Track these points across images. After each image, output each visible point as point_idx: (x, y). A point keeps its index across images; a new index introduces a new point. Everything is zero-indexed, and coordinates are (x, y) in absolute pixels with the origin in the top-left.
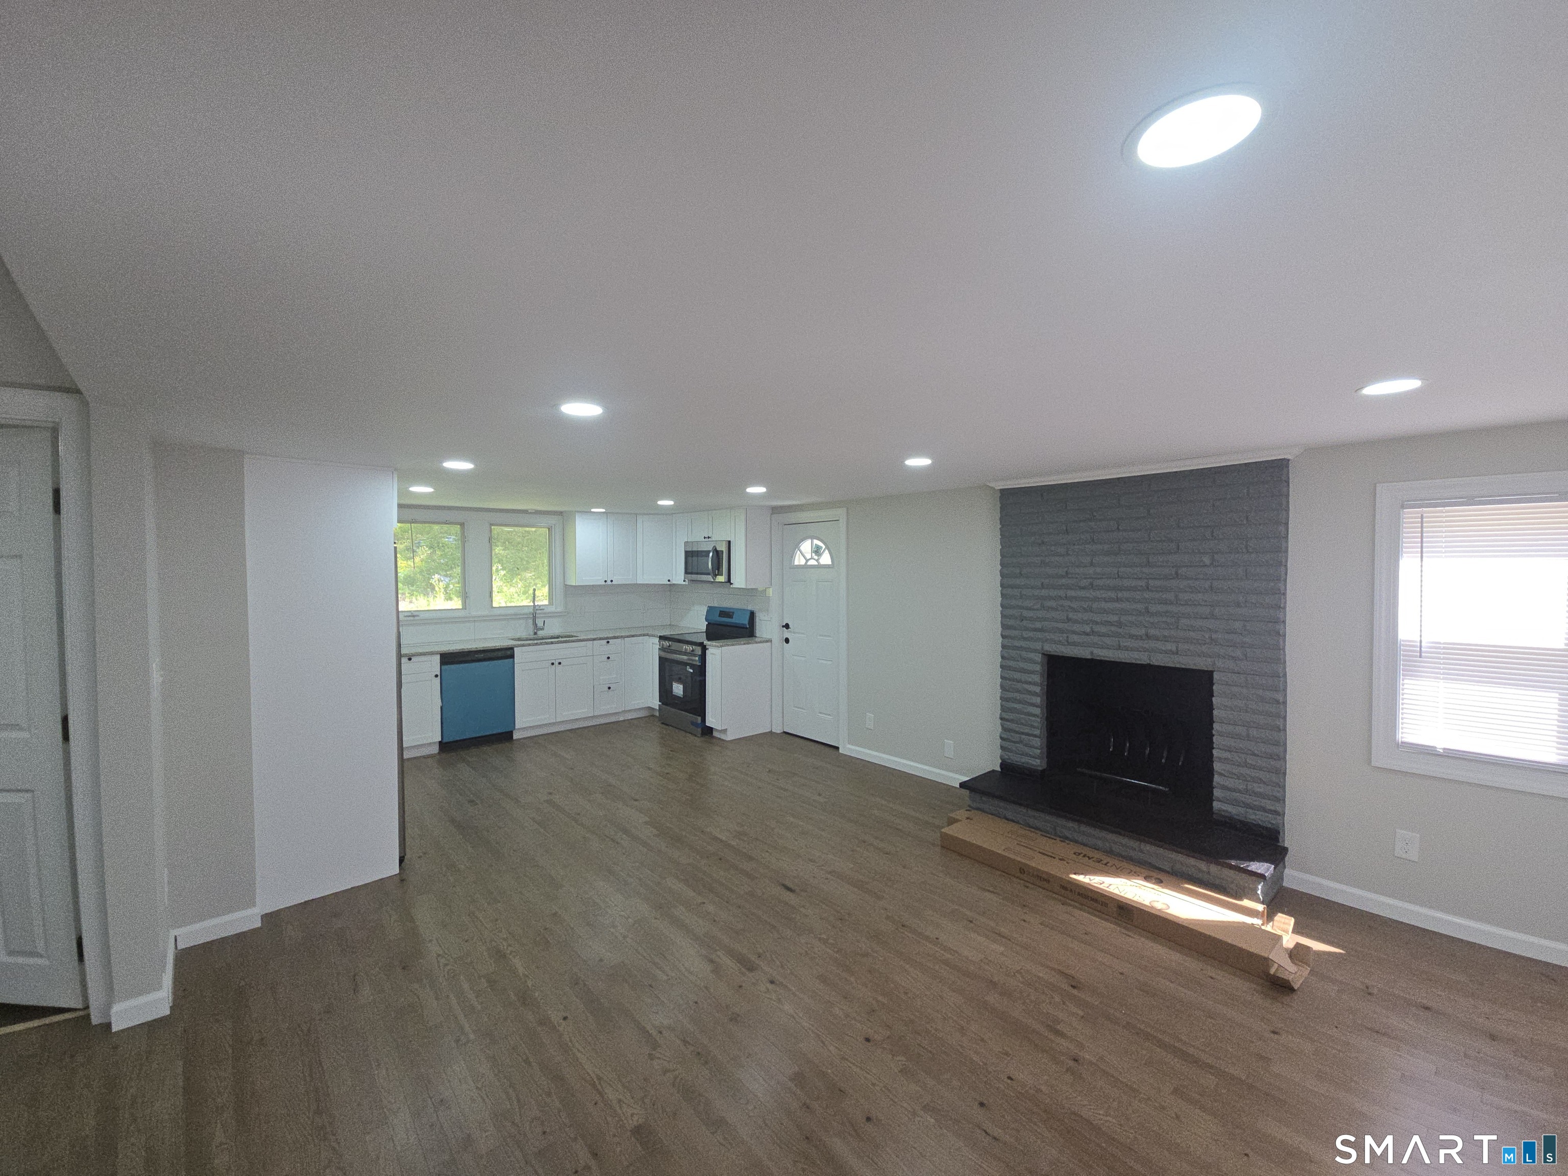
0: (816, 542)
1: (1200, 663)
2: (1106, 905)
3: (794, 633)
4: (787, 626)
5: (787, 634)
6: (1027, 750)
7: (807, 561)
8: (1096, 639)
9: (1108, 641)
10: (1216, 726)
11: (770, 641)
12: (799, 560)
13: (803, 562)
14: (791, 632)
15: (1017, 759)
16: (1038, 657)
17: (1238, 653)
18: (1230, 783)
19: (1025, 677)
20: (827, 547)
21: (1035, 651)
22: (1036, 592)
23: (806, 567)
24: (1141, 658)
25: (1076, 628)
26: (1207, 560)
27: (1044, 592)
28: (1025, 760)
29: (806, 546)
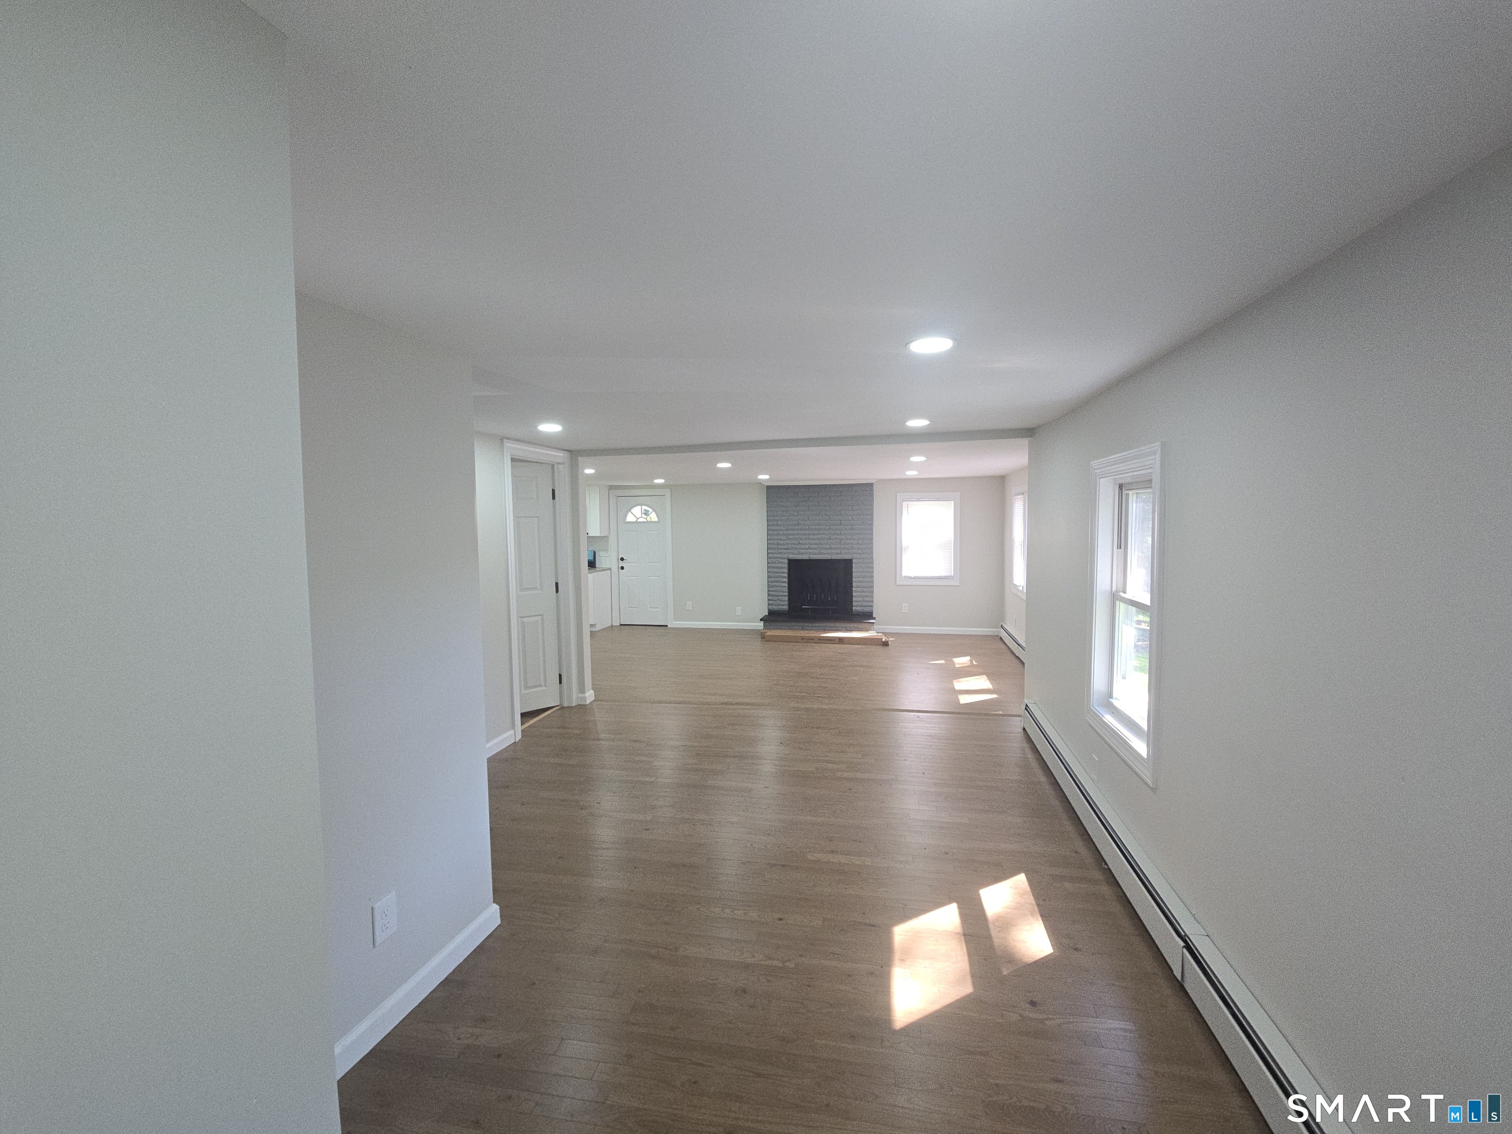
0: (644, 507)
1: (848, 557)
2: (834, 640)
3: (628, 563)
4: (622, 559)
5: (622, 564)
6: (781, 603)
7: (638, 519)
8: (811, 551)
9: (815, 551)
10: (854, 579)
11: (610, 569)
12: (630, 518)
13: (634, 519)
14: (625, 562)
15: (775, 608)
16: (786, 561)
17: (860, 551)
18: (858, 599)
19: (780, 570)
20: (654, 510)
21: (784, 558)
22: (785, 532)
23: (636, 522)
24: (829, 557)
25: (803, 546)
26: (850, 517)
27: (789, 532)
28: (780, 607)
29: (637, 511)
